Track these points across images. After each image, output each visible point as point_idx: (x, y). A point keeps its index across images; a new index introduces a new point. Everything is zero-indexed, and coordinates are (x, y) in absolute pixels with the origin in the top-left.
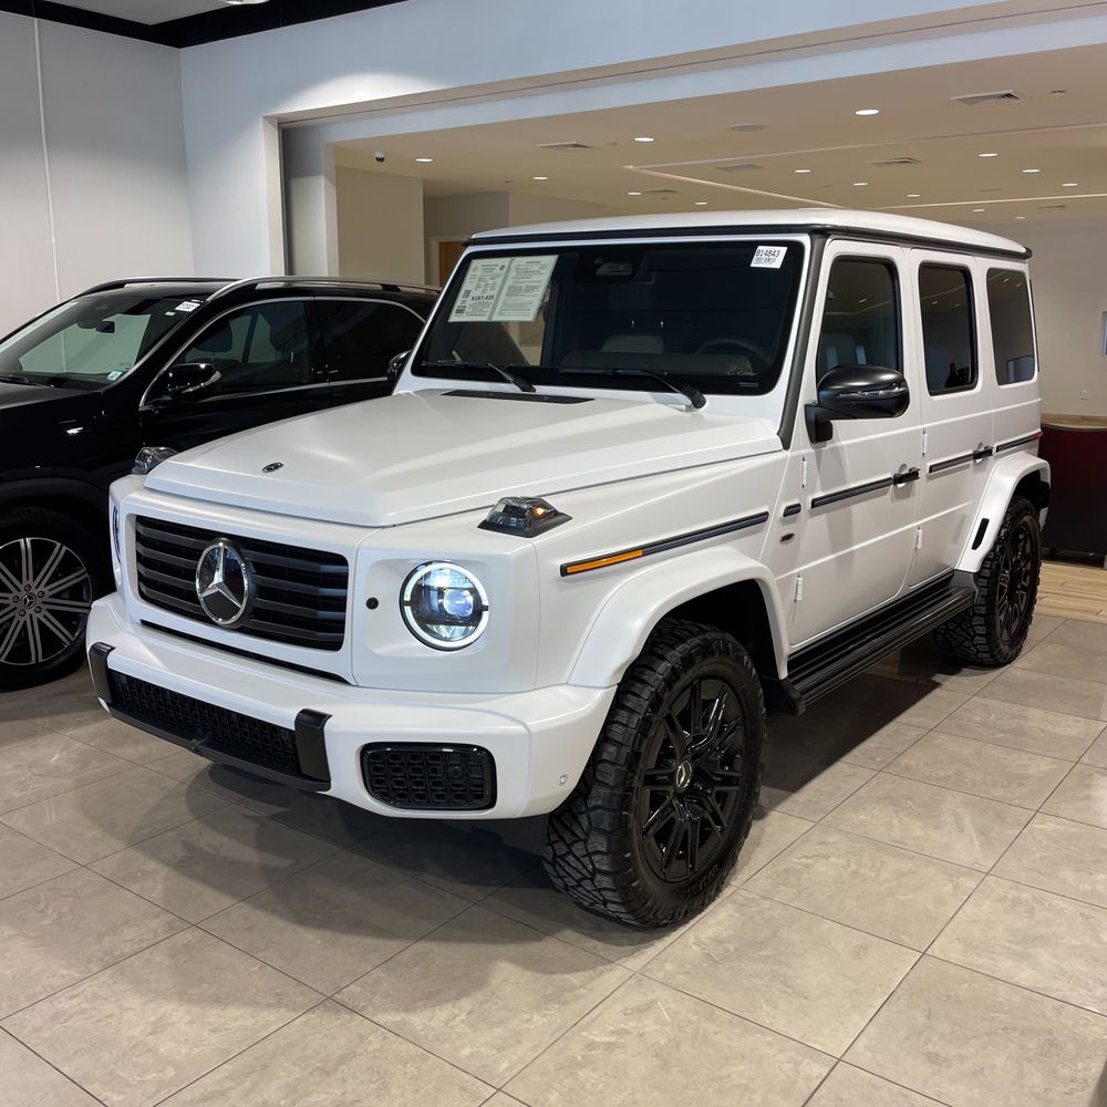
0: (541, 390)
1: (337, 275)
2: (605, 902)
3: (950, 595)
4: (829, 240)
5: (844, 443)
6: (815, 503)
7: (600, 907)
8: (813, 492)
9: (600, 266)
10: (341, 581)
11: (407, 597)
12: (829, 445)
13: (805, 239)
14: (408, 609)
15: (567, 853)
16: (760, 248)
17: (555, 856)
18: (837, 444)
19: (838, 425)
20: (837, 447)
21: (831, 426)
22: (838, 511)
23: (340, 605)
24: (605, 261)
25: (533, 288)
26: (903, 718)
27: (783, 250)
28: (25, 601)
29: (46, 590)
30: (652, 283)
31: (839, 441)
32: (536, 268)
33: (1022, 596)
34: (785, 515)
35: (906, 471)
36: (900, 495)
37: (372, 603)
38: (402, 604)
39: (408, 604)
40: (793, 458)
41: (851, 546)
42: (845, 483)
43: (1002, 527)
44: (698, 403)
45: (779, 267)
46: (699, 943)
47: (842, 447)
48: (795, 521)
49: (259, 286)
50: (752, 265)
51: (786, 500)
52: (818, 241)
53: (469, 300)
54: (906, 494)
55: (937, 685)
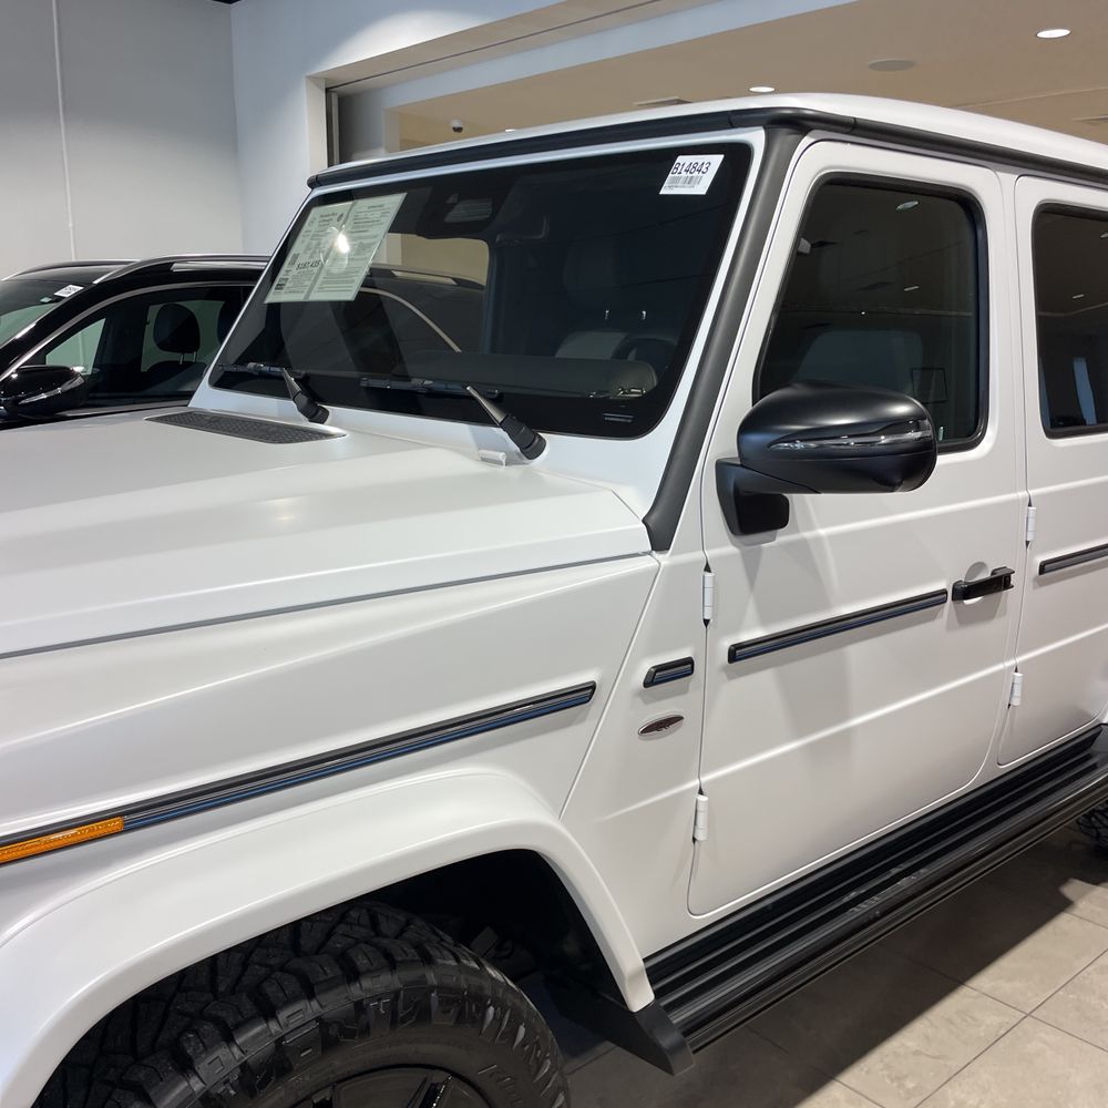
3: (1094, 767)
4: (807, 140)
5: (822, 532)
6: (735, 654)
8: (736, 629)
9: (453, 206)
12: (782, 537)
13: (756, 138)
16: (680, 159)
18: (807, 535)
19: (801, 503)
20: (804, 543)
21: (786, 504)
22: (808, 663)
24: (461, 199)
25: (369, 245)
27: (716, 160)
30: (541, 236)
31: (811, 528)
32: (377, 214)
34: (647, 684)
35: (985, 575)
36: (965, 620)
40: (673, 568)
41: (846, 717)
42: (827, 606)
44: (531, 449)
45: (704, 192)
47: (819, 539)
48: (685, 691)
50: (663, 192)
51: (652, 652)
52: (784, 137)
53: (294, 268)
54: (988, 615)
55: (1065, 904)
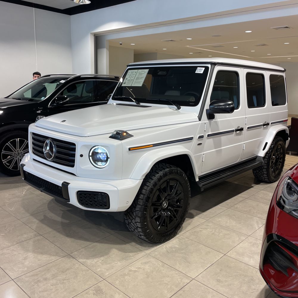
0: (142, 104)
1: (109, 74)
2: (141, 235)
3: (256, 162)
4: (216, 66)
5: (219, 120)
6: (209, 136)
7: (140, 237)
8: (208, 132)
9: (159, 72)
10: (74, 150)
11: (91, 155)
12: (214, 120)
13: (209, 66)
14: (91, 158)
15: (131, 222)
16: (198, 68)
17: (128, 223)
18: (217, 120)
19: (217, 115)
20: (216, 121)
21: (214, 115)
22: (217, 138)
23: (74, 155)
25: (142, 78)
26: (239, 195)
27: (204, 68)
28: (17, 154)
29: (22, 152)
30: (172, 77)
31: (217, 119)
32: (143, 72)
33: (279, 164)
34: (198, 138)
35: (240, 128)
36: (237, 135)
37: (81, 156)
38: (89, 156)
39: (91, 156)
40: (201, 123)
41: (221, 147)
42: (219, 130)
43: (272, 144)
44: (179, 108)
45: (202, 73)
46: (166, 248)
47: (218, 121)
48: (202, 140)
49: (81, 76)
50: (196, 72)
51: (199, 134)
52: (213, 66)
53: (127, 80)
54: (240, 134)
